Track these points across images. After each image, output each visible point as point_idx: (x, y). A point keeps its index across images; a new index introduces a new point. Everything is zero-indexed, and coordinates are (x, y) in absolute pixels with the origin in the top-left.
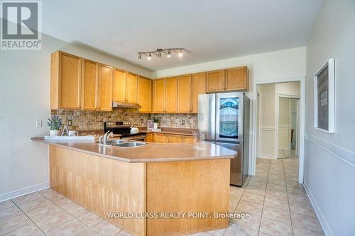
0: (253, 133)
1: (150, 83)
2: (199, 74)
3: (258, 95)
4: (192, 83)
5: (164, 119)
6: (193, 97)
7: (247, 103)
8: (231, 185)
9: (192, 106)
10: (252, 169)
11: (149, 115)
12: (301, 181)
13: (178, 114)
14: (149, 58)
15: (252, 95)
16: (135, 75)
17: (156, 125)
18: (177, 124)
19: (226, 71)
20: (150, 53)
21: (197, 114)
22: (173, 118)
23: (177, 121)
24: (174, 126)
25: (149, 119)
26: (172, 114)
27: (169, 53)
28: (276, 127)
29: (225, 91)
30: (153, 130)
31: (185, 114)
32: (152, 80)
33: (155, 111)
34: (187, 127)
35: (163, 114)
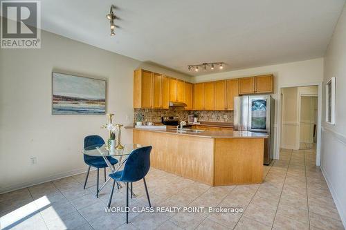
0: (277, 126)
1: (192, 87)
2: (233, 80)
3: (282, 94)
4: (227, 87)
5: (202, 115)
6: (228, 98)
7: (273, 102)
8: (264, 164)
9: (227, 105)
10: (276, 155)
11: (189, 112)
12: (318, 164)
13: (214, 111)
14: (197, 70)
15: (277, 97)
16: (182, 81)
17: (195, 119)
18: (213, 119)
19: (256, 78)
20: (197, 66)
21: (233, 111)
22: (209, 114)
23: (213, 116)
24: (211, 121)
25: (189, 114)
26: (209, 111)
27: (213, 66)
28: (298, 123)
29: (255, 94)
30: (194, 123)
31: (220, 111)
32: (193, 85)
33: (196, 108)
34: (222, 121)
35: (201, 111)
